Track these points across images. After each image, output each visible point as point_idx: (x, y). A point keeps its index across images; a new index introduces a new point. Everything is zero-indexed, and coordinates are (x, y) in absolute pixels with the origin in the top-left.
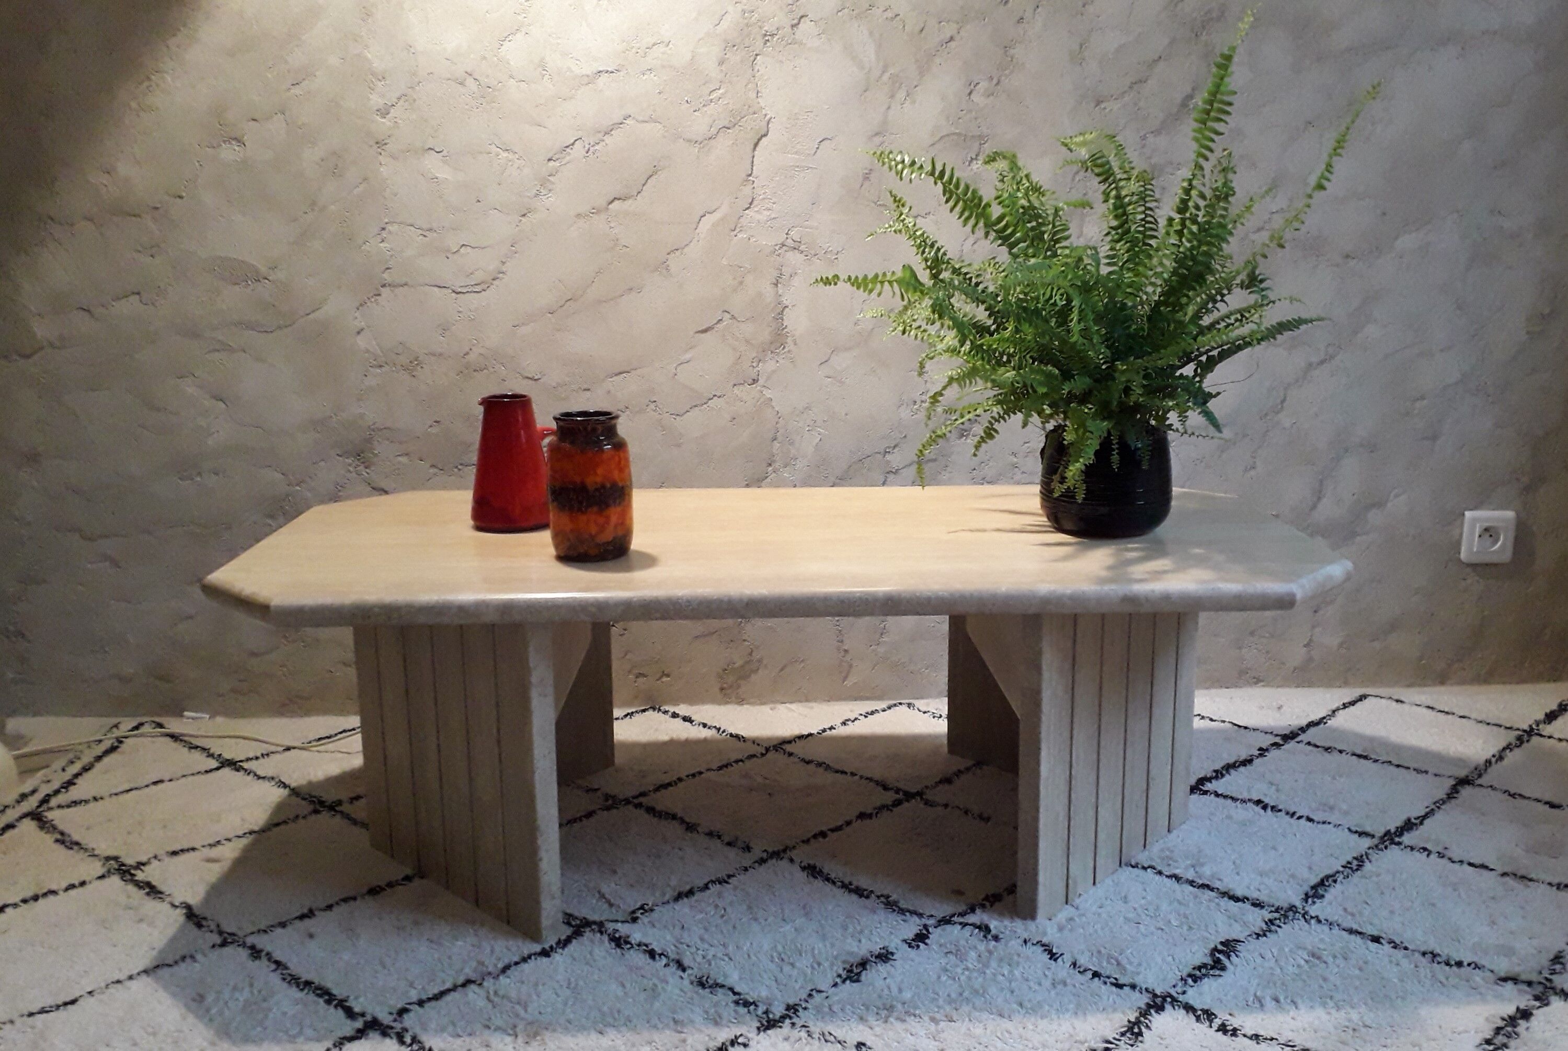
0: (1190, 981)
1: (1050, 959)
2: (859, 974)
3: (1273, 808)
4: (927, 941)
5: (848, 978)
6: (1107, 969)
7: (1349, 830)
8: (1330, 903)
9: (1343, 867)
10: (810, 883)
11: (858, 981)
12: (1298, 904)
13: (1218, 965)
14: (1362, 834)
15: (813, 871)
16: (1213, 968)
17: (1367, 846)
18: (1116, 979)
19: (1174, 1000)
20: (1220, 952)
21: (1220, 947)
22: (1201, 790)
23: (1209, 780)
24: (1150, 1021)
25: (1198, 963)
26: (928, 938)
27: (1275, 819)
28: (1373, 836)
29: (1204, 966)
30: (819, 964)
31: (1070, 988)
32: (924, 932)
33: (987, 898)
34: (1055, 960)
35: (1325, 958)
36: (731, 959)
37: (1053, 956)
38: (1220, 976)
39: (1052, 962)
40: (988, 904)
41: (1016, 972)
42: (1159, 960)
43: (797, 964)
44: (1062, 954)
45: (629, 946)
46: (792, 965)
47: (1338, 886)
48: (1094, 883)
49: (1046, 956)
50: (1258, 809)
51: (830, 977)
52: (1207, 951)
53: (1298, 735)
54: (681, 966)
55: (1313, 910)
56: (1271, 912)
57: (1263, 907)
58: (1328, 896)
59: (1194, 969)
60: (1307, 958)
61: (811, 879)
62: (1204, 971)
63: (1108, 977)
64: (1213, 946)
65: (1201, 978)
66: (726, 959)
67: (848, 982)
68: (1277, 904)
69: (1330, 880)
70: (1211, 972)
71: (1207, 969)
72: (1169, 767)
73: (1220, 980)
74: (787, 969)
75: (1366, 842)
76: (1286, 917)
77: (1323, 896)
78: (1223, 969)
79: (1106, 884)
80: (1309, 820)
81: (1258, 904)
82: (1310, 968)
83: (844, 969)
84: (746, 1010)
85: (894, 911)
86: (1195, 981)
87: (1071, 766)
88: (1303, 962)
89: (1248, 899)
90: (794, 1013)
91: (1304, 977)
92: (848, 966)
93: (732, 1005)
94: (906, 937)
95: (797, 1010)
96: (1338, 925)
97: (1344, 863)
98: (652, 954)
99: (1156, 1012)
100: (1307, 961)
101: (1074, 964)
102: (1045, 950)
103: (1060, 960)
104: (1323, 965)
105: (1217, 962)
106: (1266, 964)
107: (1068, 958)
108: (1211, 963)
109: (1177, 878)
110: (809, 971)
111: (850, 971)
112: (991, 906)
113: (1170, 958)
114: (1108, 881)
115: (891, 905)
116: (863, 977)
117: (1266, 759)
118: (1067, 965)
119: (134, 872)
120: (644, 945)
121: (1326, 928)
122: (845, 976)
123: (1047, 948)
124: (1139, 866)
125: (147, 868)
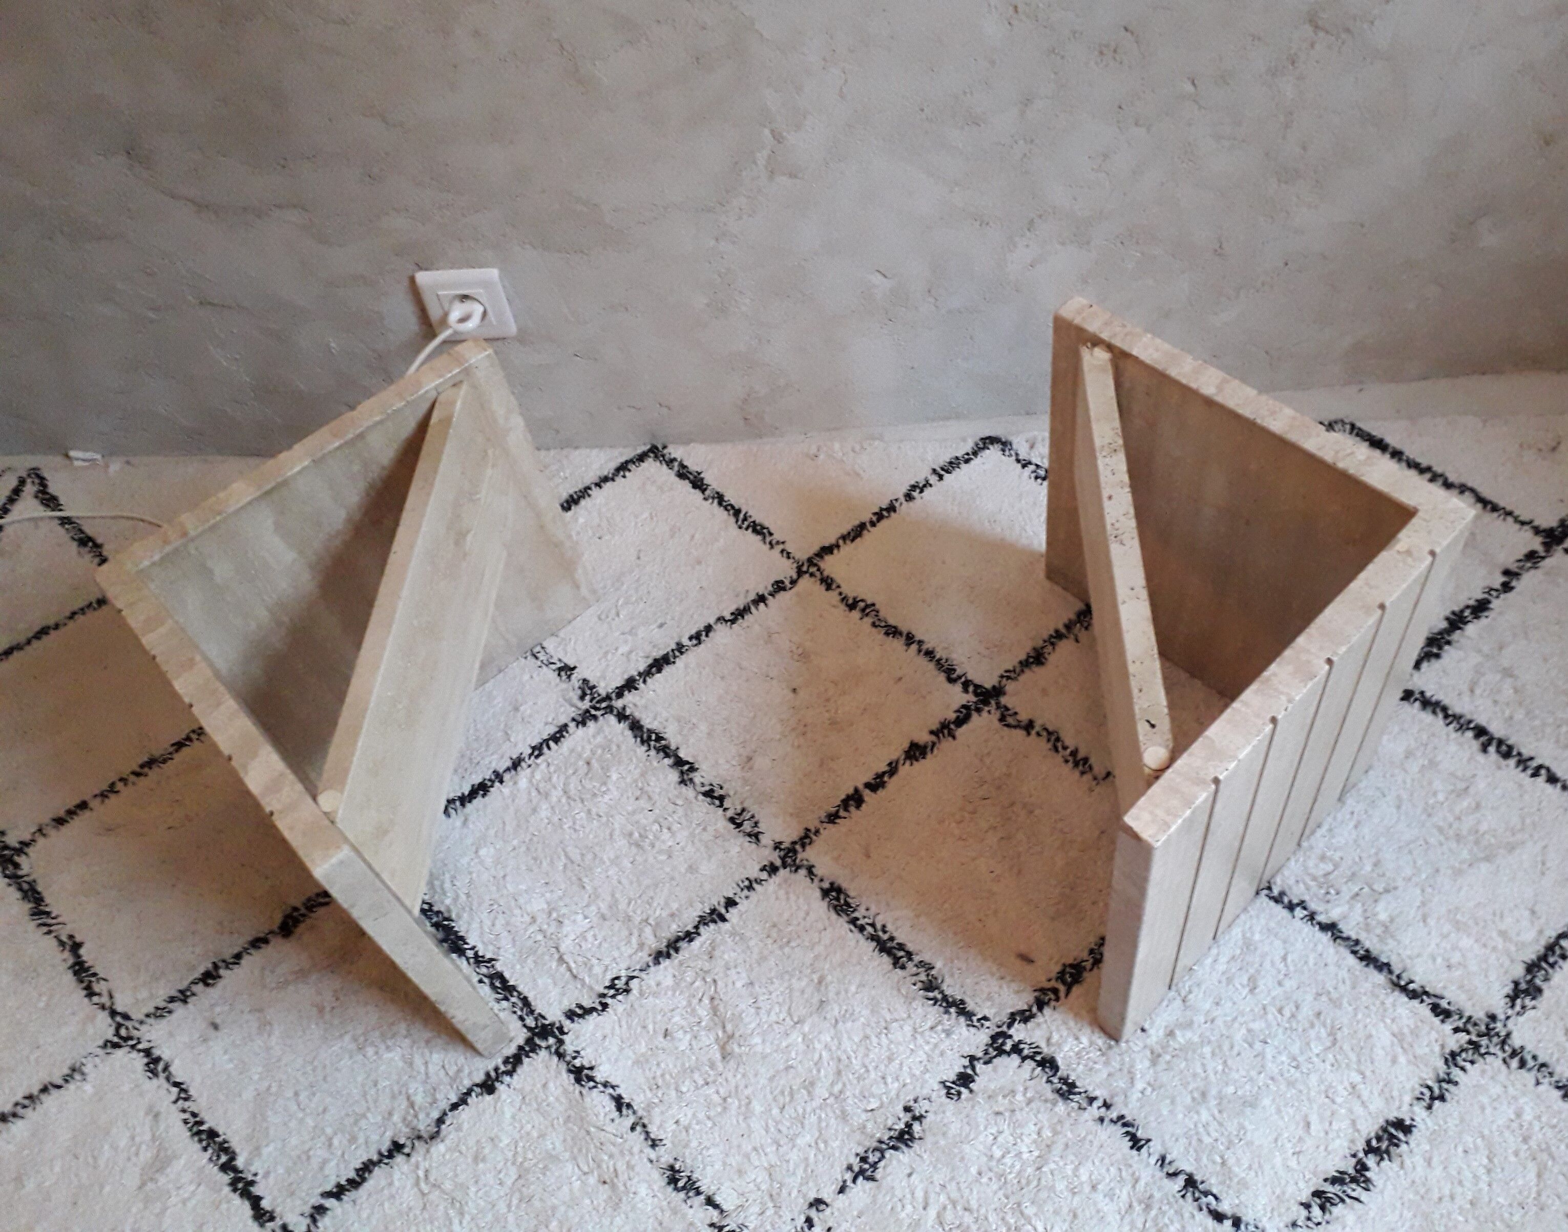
0: (1317, 1211)
2: (874, 1166)
4: (971, 1085)
5: (863, 1173)
6: (1206, 1172)
8: (1547, 1015)
11: (874, 1179)
13: (1361, 1178)
15: (836, 900)
18: (1216, 1198)
25: (1332, 1166)
26: (973, 1081)
29: (1341, 1177)
32: (969, 1071)
33: (1062, 976)
34: (1139, 1149)
37: (1136, 1143)
38: (1360, 1201)
39: (1134, 1152)
40: (1062, 990)
44: (1148, 1141)
45: (592, 1084)
49: (1127, 1143)
50: (1478, 750)
51: (837, 1172)
55: (1520, 1032)
56: (1459, 1030)
57: (1445, 1015)
58: (1547, 992)
59: (1325, 1179)
62: (1339, 1187)
63: (1205, 1195)
65: (1333, 1206)
67: (862, 1180)
68: (1466, 1013)
70: (1350, 1192)
71: (1344, 1184)
73: (1360, 1215)
76: (1475, 1046)
77: (1541, 992)
81: (1438, 1009)
83: (856, 1155)
86: (1324, 1212)
89: (1427, 993)
92: (860, 1152)
94: (945, 1078)
98: (619, 1103)
101: (1163, 1159)
102: (1127, 1133)
103: (1144, 1150)
107: (1156, 1148)
109: (1333, 930)
111: (864, 1160)
112: (1067, 995)
116: (882, 1175)
117: (1510, 595)
118: (1153, 1160)
119: (16, 858)
120: (613, 1087)
121: (1528, 1077)
122: (856, 1169)
123: (1130, 1129)
124: (1286, 900)
125: (30, 850)
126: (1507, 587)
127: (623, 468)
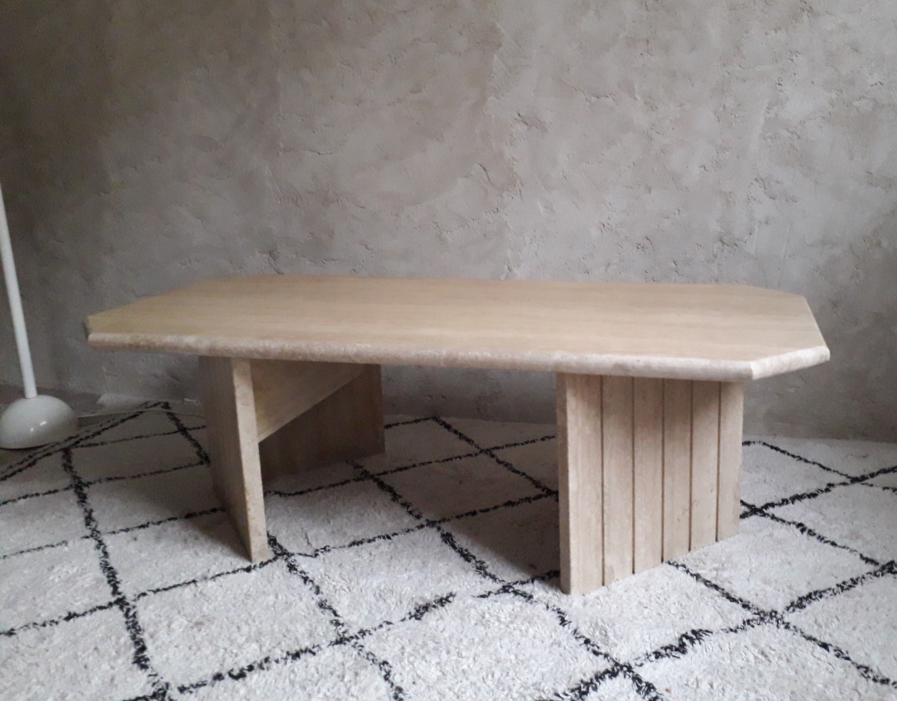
0: (653, 657)
1: (560, 624)
2: (422, 614)
3: (810, 531)
5: (415, 616)
6: (596, 638)
7: (861, 556)
8: (806, 614)
9: (838, 585)
10: (441, 546)
11: (419, 619)
12: (780, 611)
13: (682, 649)
14: (867, 560)
15: (447, 538)
16: (677, 650)
17: (868, 571)
18: (598, 647)
19: (630, 669)
20: (687, 638)
21: (690, 634)
22: (763, 512)
23: (772, 505)
24: (600, 684)
25: (667, 644)
27: (806, 541)
28: (877, 564)
29: (671, 647)
30: (401, 602)
31: (561, 649)
32: (487, 595)
33: (548, 574)
34: (564, 626)
35: (771, 658)
36: (350, 590)
37: (563, 622)
38: (678, 658)
39: (561, 626)
40: (547, 577)
41: (531, 630)
42: (638, 636)
43: (388, 601)
44: (570, 622)
45: (295, 572)
46: (385, 600)
47: (822, 600)
48: (633, 572)
49: (558, 621)
50: (798, 531)
51: (404, 614)
52: (678, 636)
53: (867, 478)
54: (318, 592)
55: (789, 618)
56: (755, 614)
57: (749, 608)
58: (808, 607)
59: (662, 648)
60: (757, 655)
61: (444, 543)
62: (668, 651)
63: (593, 645)
64: (684, 632)
65: (662, 656)
66: (347, 590)
67: (413, 618)
68: (760, 609)
69: (818, 594)
70: (674, 654)
71: (672, 650)
72: (715, 494)
73: (677, 661)
74: (381, 602)
75: (871, 568)
76: (762, 619)
77: (805, 607)
78: (684, 652)
79: (642, 575)
80: (833, 544)
81: (746, 606)
82: (756, 663)
83: (415, 608)
84: (334, 628)
85: (481, 573)
86: (657, 658)
87: (603, 486)
88: (751, 658)
89: (741, 601)
90: (362, 636)
91: (745, 671)
92: (418, 608)
93: (328, 623)
95: (364, 634)
96: (802, 633)
97: (840, 582)
98: (306, 579)
99: (610, 677)
100: (756, 658)
101: (575, 631)
102: (560, 617)
103: (566, 626)
104: (767, 662)
105: (683, 645)
106: (721, 655)
107: (573, 626)
108: (677, 646)
109: (697, 576)
110: (393, 606)
111: (418, 611)
112: (549, 579)
113: (648, 636)
114: (646, 573)
115: (481, 569)
116: (424, 618)
117: (828, 494)
118: (570, 631)
119: (83, 488)
120: (305, 573)
121: (789, 633)
122: (413, 614)
123: (562, 615)
124: (675, 564)
125: (91, 486)
126: (827, 490)
127: (417, 421)
